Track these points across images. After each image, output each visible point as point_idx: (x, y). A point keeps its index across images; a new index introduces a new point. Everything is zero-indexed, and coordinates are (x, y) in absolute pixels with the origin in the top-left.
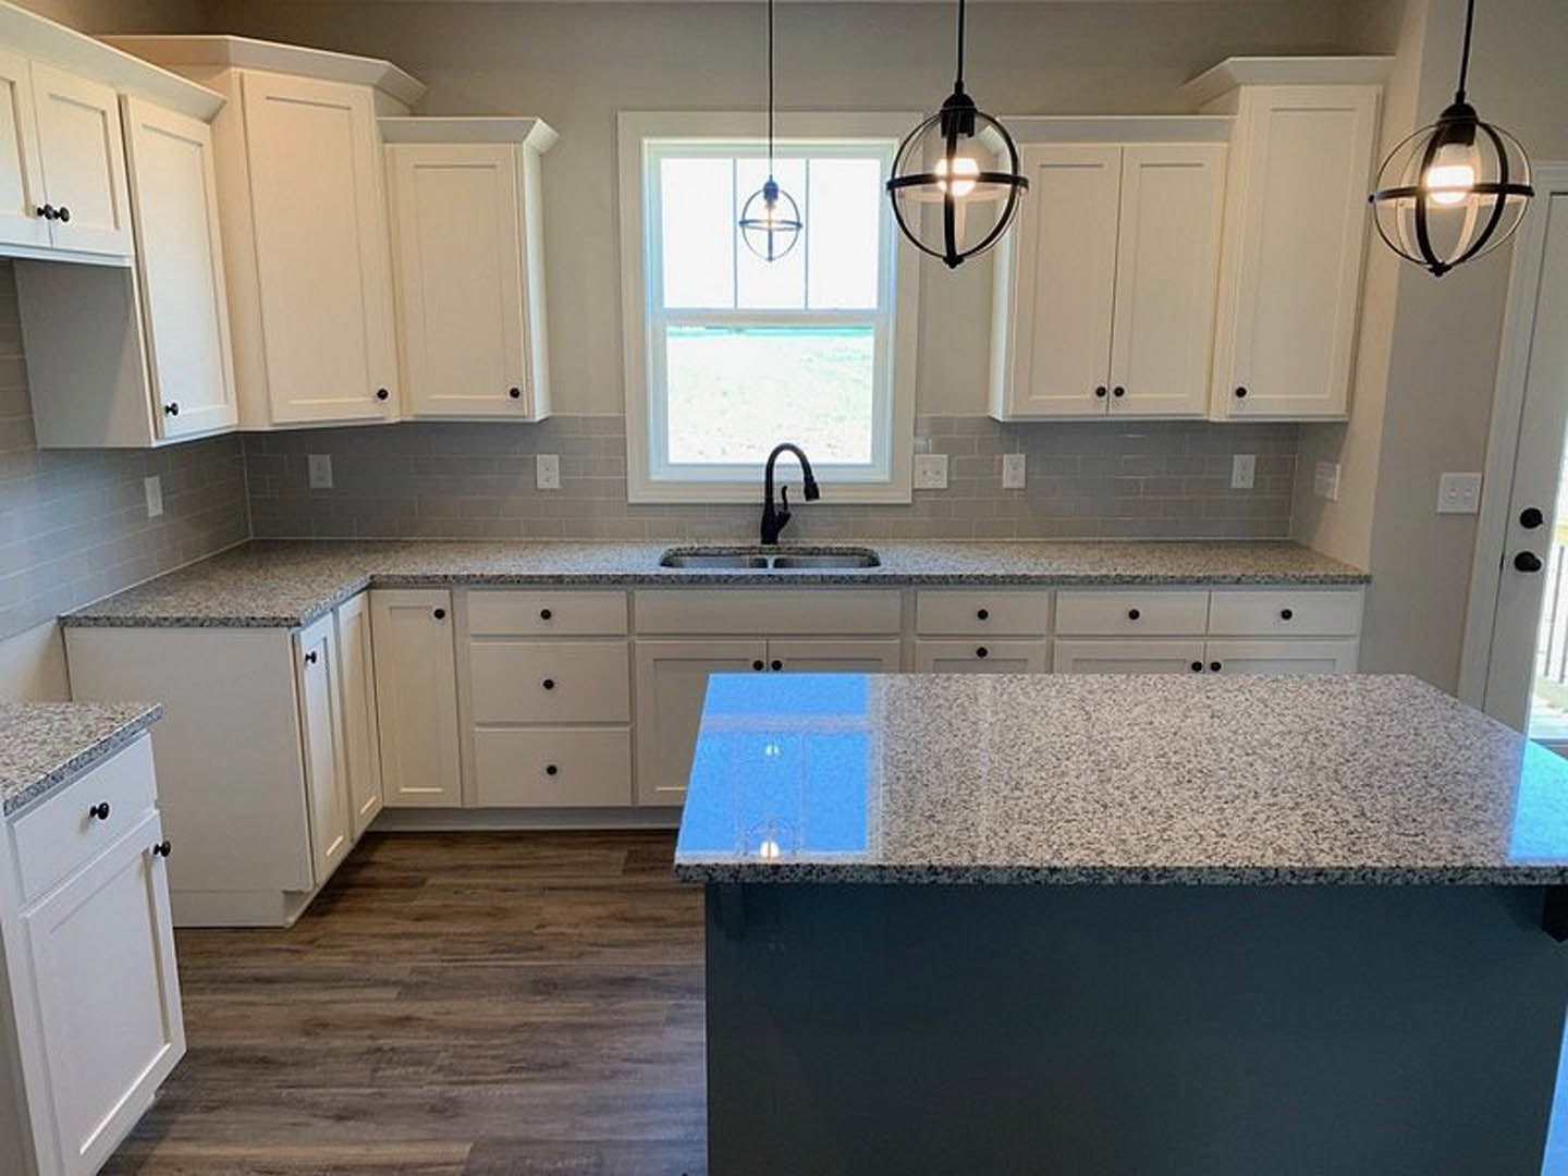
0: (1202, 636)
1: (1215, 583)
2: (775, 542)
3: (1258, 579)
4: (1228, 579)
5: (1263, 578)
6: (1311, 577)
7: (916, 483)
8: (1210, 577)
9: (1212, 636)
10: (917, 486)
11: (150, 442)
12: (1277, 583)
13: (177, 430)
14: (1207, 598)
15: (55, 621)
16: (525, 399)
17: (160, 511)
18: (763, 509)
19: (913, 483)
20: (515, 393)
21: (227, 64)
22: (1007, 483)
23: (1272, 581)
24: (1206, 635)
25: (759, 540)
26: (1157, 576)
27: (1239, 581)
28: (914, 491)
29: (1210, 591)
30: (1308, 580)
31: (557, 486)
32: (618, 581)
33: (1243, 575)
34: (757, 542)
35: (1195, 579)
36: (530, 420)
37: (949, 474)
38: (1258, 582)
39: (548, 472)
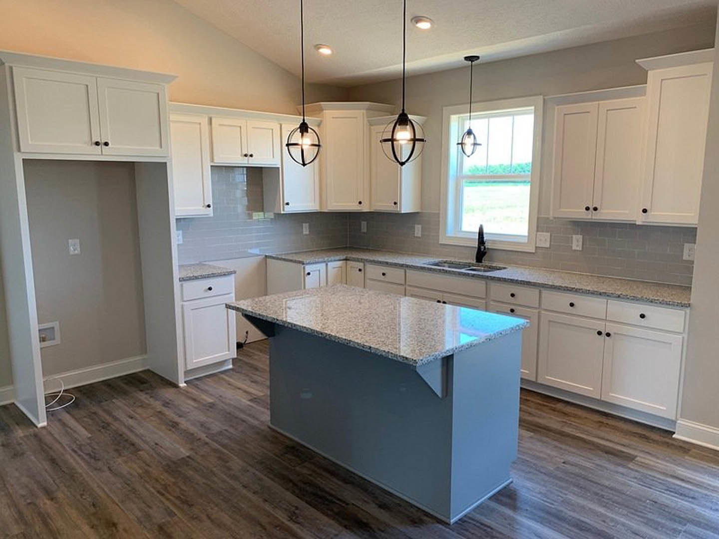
0: (604, 320)
1: (608, 296)
2: (481, 262)
3: (628, 297)
4: (615, 295)
5: (631, 297)
6: (655, 300)
7: (537, 243)
8: (605, 293)
9: (608, 321)
10: (537, 245)
11: (281, 211)
12: (637, 300)
13: (288, 210)
14: (606, 302)
15: (264, 256)
16: (399, 206)
17: (308, 233)
18: (477, 249)
19: (536, 244)
20: (395, 203)
21: (323, 110)
22: (574, 248)
23: (635, 299)
24: (606, 320)
25: (475, 261)
26: (582, 289)
27: (619, 296)
28: (536, 247)
29: (607, 300)
30: (653, 301)
31: (420, 236)
32: (402, 266)
33: (621, 294)
34: (474, 262)
35: (599, 293)
36: (400, 212)
37: (551, 241)
38: (628, 298)
39: (418, 230)
